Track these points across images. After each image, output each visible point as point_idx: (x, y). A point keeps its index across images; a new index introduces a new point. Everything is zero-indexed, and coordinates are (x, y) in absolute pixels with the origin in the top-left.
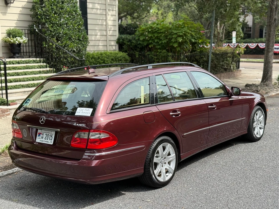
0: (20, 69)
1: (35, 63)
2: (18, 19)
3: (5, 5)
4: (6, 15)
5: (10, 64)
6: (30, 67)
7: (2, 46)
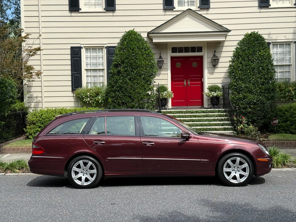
0: (200, 117)
1: (220, 113)
2: (225, 77)
3: (213, 67)
4: (213, 74)
5: (196, 113)
6: (209, 116)
7: (208, 99)
